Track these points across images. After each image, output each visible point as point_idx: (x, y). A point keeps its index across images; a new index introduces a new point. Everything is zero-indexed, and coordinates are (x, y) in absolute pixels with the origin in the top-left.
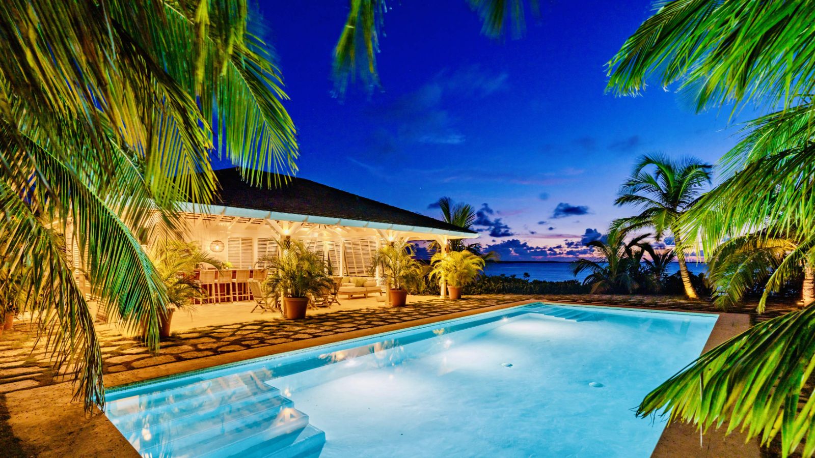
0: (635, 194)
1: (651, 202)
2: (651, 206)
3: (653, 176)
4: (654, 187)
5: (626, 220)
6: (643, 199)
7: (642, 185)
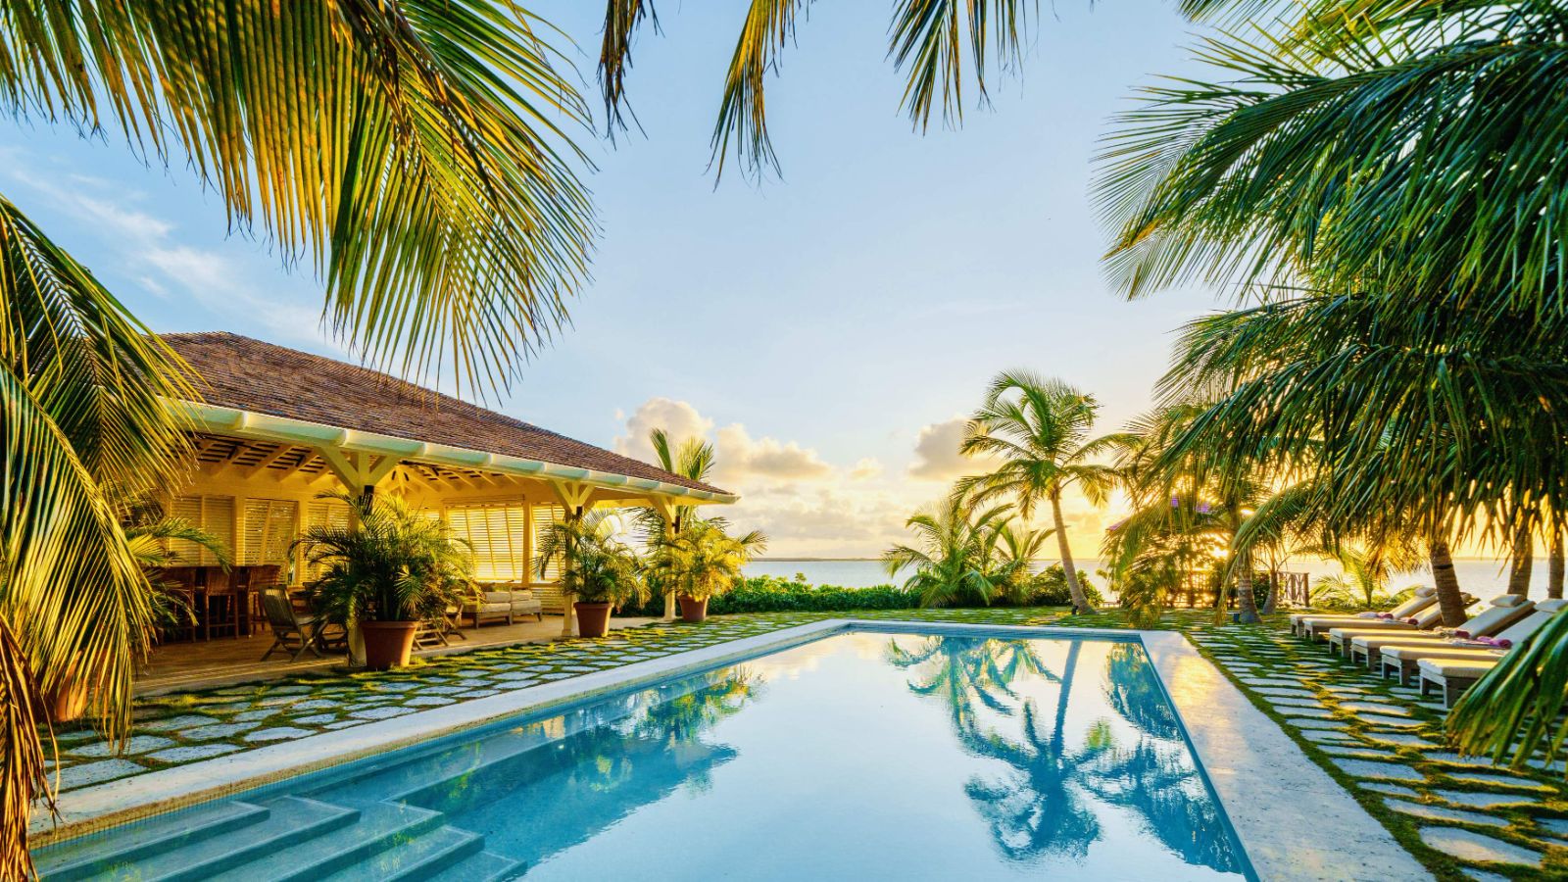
0: (992, 436)
1: (1017, 449)
2: (1015, 457)
3: (1017, 405)
4: (1019, 426)
5: (978, 479)
6: (1003, 444)
7: (999, 422)
